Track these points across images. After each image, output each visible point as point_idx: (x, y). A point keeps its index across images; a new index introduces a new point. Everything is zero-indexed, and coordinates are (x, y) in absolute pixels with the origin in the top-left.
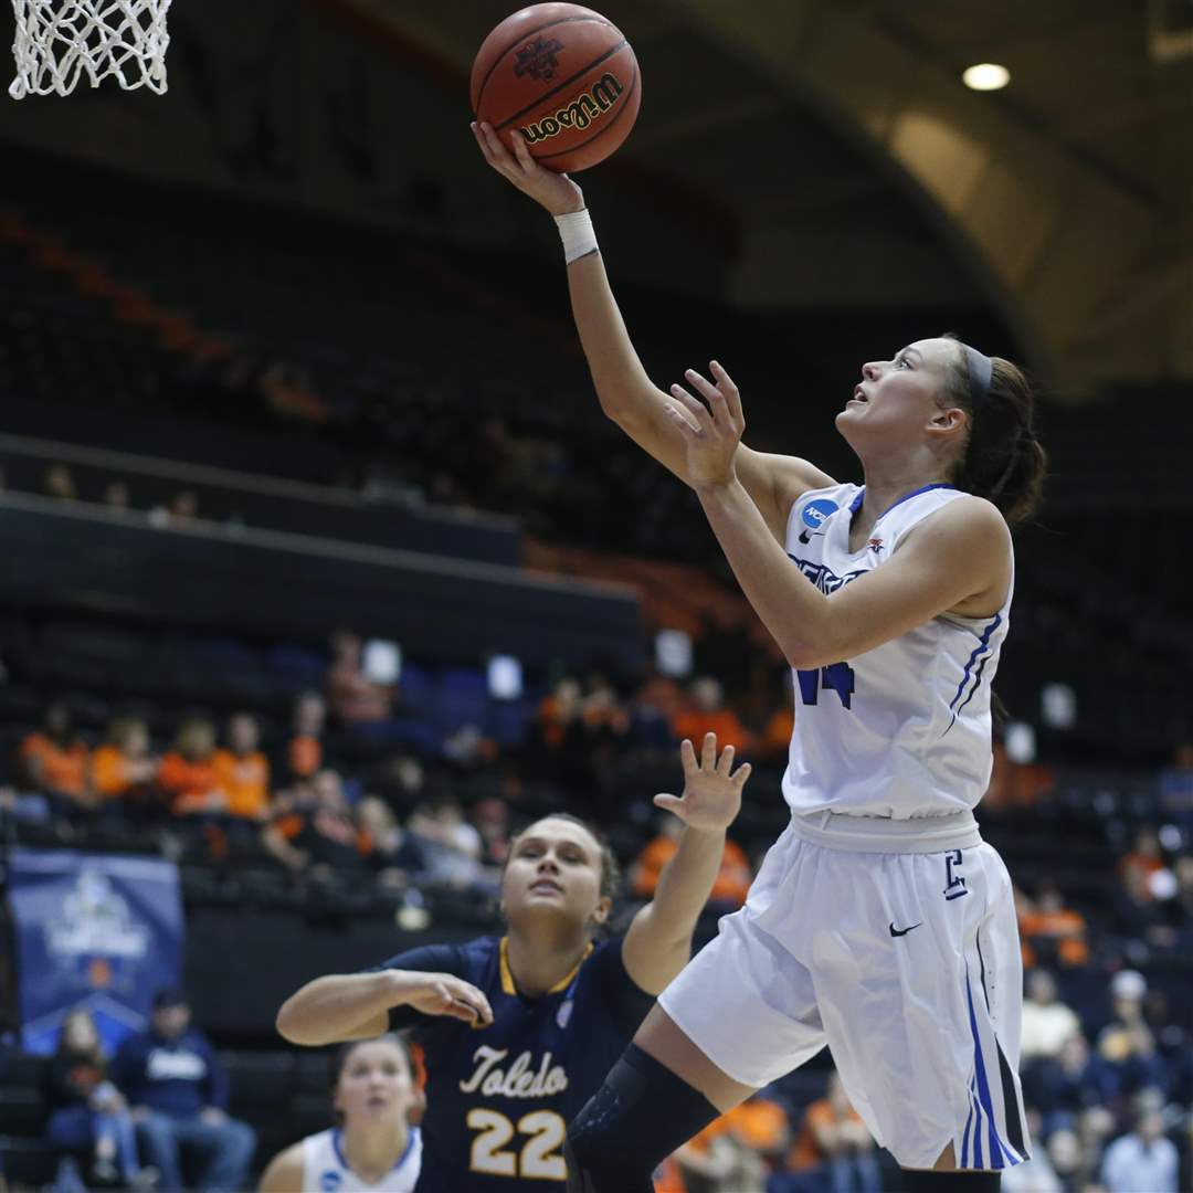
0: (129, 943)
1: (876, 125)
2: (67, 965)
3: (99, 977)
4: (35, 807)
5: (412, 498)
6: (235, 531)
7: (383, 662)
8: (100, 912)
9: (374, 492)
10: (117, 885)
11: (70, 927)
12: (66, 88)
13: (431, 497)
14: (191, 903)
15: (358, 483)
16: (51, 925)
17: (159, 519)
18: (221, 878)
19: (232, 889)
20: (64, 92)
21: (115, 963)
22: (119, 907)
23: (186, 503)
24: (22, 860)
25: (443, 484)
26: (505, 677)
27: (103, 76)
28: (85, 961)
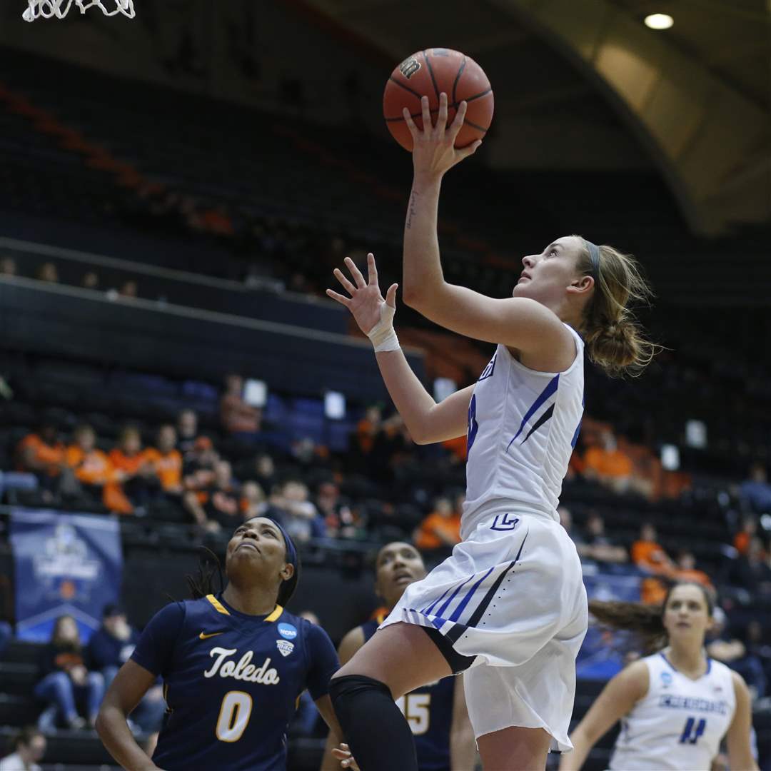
0: (88, 571)
1: (586, 51)
2: (48, 583)
3: (67, 592)
4: (29, 481)
5: (278, 287)
6: (161, 306)
7: (255, 393)
8: (69, 550)
9: (253, 282)
10: (81, 533)
11: (50, 560)
12: (62, 14)
13: (289, 287)
14: (127, 546)
15: (242, 277)
16: (38, 558)
17: (112, 296)
18: (148, 531)
19: (153, 538)
20: (60, 16)
21: (77, 583)
22: (81, 547)
23: (130, 288)
24: (19, 515)
25: (299, 280)
26: (335, 405)
27: (89, 6)
28: (58, 581)
